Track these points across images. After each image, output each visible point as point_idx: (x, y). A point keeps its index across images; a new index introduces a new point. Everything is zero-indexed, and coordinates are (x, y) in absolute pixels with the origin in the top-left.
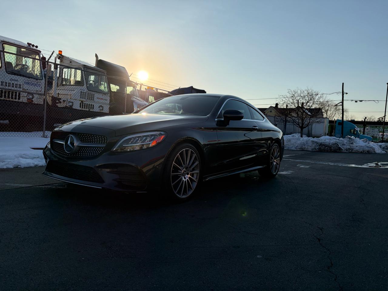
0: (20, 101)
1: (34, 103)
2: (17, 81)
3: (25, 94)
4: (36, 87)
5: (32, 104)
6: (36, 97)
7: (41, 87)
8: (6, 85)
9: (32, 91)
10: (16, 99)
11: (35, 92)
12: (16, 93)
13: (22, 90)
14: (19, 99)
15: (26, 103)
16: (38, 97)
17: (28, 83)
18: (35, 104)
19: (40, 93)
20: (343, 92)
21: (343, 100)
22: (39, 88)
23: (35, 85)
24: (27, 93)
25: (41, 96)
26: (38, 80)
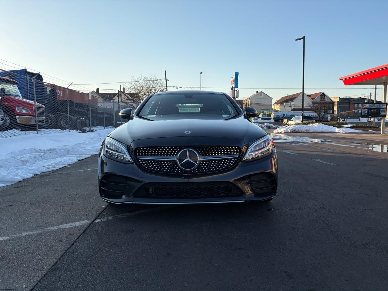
20: (166, 79)
21: (167, 87)
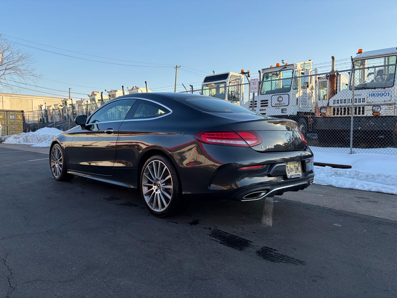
0: (364, 115)
1: (381, 115)
2: (360, 95)
3: (370, 108)
4: (385, 97)
5: (379, 117)
6: (384, 109)
7: (390, 95)
8: (349, 102)
9: (379, 103)
10: (359, 114)
11: (383, 103)
12: (360, 108)
13: (366, 104)
14: (363, 114)
15: (372, 117)
16: (387, 108)
17: (373, 95)
18: (382, 117)
19: (389, 102)
22: (388, 97)
23: (382, 95)
24: (372, 106)
25: (390, 106)
26: (387, 89)
